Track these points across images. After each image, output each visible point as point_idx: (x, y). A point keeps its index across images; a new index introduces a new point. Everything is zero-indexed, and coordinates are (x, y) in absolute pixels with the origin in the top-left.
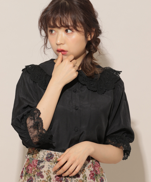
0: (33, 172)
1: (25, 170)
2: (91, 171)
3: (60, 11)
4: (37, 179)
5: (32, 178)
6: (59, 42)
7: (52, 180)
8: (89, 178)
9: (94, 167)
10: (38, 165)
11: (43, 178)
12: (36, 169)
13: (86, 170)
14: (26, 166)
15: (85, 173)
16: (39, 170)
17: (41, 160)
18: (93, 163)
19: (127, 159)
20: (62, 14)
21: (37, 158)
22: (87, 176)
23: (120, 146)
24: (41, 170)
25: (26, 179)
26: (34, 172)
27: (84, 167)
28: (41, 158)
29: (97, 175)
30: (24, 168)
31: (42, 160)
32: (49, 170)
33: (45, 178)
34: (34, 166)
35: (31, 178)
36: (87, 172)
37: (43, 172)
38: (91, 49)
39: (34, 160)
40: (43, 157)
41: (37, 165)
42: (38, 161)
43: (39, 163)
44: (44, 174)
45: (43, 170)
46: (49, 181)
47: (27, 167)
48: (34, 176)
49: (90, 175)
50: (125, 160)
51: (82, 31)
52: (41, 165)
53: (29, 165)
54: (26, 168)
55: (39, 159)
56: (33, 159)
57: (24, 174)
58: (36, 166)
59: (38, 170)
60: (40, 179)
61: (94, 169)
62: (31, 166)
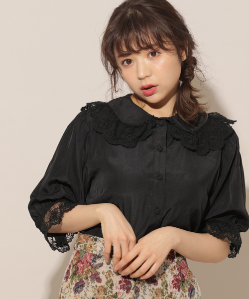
0: (84, 273)
1: (73, 268)
2: (175, 276)
3: (133, 27)
4: (90, 284)
5: (83, 281)
6: (142, 75)
7: (115, 286)
8: (170, 287)
9: (180, 269)
10: (94, 261)
11: (100, 282)
12: (90, 268)
13: (167, 274)
14: (74, 262)
15: (166, 279)
16: (95, 270)
17: (97, 254)
18: (179, 263)
19: (235, 257)
20: (138, 29)
21: (92, 251)
22: (168, 283)
23: (225, 237)
24: (98, 270)
25: (74, 282)
26: (86, 272)
27: (165, 270)
28: (98, 251)
29: (183, 282)
30: (71, 265)
31: (100, 254)
32: (110, 271)
33: (103, 283)
34: (87, 263)
35: (81, 281)
36: (169, 277)
37: (101, 273)
38: (187, 76)
39: (87, 254)
40: (102, 250)
41: (91, 261)
42: (94, 255)
43: (95, 258)
44: (101, 276)
45: (100, 270)
46: (110, 288)
47: (76, 264)
48: (87, 278)
49: (173, 281)
50: (233, 258)
51: (172, 48)
52: (98, 261)
53: (79, 261)
54: (74, 266)
55: (94, 252)
56: (85, 252)
57: (70, 275)
58: (90, 263)
59: (93, 269)
60: (96, 283)
61: (180, 272)
62: (83, 263)
